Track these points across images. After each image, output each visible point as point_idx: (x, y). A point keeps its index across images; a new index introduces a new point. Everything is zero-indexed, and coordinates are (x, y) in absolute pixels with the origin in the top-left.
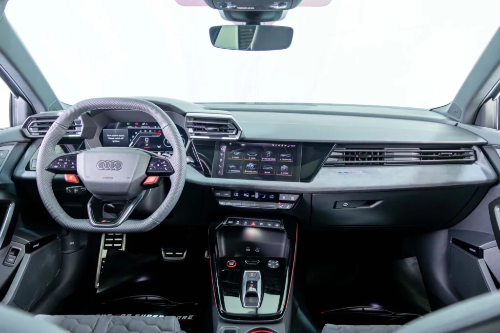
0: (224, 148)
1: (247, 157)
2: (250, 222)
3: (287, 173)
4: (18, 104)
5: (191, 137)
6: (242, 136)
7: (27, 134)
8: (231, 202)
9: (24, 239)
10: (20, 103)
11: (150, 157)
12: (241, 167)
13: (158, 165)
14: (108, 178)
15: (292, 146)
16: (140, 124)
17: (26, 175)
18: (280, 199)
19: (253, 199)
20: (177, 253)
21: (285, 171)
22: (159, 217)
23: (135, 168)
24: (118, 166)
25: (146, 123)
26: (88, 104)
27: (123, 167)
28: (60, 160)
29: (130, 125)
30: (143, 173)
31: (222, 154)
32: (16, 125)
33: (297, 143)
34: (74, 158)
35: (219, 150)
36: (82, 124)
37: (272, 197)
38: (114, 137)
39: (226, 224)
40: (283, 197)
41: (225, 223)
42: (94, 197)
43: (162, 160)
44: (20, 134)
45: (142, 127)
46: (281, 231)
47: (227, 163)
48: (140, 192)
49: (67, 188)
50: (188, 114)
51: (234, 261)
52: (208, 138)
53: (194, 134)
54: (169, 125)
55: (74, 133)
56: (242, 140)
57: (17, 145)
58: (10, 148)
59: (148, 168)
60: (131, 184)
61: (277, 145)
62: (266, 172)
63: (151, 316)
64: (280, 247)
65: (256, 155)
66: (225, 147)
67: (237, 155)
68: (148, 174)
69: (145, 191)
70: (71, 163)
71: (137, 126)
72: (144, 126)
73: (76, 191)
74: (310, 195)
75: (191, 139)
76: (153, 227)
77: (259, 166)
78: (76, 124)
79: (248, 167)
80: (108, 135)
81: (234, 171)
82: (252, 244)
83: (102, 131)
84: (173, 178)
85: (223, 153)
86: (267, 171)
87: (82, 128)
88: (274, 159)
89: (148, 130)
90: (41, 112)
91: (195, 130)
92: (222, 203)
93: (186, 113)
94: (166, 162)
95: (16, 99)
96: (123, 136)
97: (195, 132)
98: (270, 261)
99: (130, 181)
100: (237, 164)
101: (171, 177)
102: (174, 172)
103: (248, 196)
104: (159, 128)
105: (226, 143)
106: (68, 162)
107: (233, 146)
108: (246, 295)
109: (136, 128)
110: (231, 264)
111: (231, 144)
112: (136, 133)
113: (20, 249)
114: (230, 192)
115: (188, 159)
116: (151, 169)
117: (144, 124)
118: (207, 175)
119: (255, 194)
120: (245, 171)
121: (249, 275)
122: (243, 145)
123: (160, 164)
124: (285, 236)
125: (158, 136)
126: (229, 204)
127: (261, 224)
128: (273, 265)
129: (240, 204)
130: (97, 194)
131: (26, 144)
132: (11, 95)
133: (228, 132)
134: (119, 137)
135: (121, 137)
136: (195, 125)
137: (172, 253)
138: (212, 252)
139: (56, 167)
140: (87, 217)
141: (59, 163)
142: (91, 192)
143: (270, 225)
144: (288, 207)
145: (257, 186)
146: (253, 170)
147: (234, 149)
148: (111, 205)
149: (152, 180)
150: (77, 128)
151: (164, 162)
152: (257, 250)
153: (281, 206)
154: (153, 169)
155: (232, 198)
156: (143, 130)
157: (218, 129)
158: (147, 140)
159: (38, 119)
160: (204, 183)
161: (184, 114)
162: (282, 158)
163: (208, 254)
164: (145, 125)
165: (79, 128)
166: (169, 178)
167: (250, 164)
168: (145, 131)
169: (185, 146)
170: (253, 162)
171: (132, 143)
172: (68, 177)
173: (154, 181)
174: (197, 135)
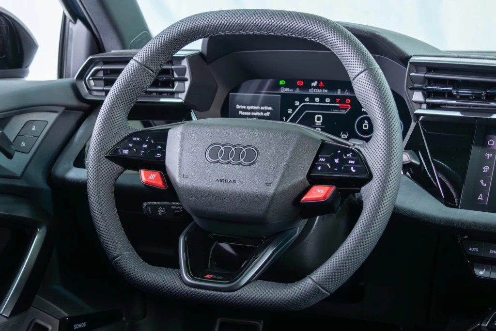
0: (495, 142)
4: (74, 36)
5: (418, 111)
7: (84, 91)
9: (58, 309)
10: (79, 31)
11: (320, 143)
13: (337, 161)
14: (226, 181)
16: (307, 86)
17: (75, 174)
22: (330, 277)
23: (284, 163)
24: (250, 156)
25: (319, 82)
26: (201, 23)
27: (259, 159)
28: (134, 139)
29: (285, 86)
30: (301, 176)
31: (488, 155)
32: (68, 76)
34: (162, 137)
35: (484, 145)
36: (187, 75)
38: (251, 111)
39: (488, 328)
42: (195, 223)
43: (346, 151)
44: (71, 93)
45: (311, 91)
48: (291, 221)
49: (145, 204)
50: (413, 59)
53: (424, 106)
54: (369, 69)
55: (172, 94)
57: (64, 113)
58: (51, 118)
59: (313, 167)
60: (274, 197)
68: (313, 180)
70: (156, 145)
71: (301, 88)
72: (314, 87)
73: (161, 211)
75: (418, 115)
76: (314, 301)
78: (176, 76)
80: (238, 107)
83: (228, 95)
84: (369, 193)
85: (492, 152)
87: (187, 84)
89: (322, 98)
90: (114, 51)
91: (428, 94)
92: (481, 273)
93: (410, 57)
94: (355, 154)
95: (71, 25)
96: (270, 108)
97: (428, 100)
99: (271, 190)
101: (364, 190)
102: (370, 177)
104: (346, 93)
106: (149, 143)
109: (298, 91)
112: (297, 103)
113: (50, 328)
115: (406, 157)
116: (319, 168)
117: (315, 84)
123: (341, 160)
125: (344, 112)
130: (202, 215)
131: (80, 114)
132: (65, 17)
134: (260, 111)
135: (264, 111)
136: (429, 84)
139: (126, 152)
140: (177, 266)
141: (131, 145)
142: (189, 211)
148: (226, 247)
149: (319, 193)
150: (177, 84)
151: (350, 155)
154: (324, 168)
156: (312, 98)
157: (484, 94)
158: (319, 119)
159: (106, 62)
161: (404, 59)
164: (317, 87)
165: (181, 84)
166: (359, 191)
168: (317, 100)
169: (404, 134)
172: (146, 177)
173: (325, 197)
174: (431, 106)
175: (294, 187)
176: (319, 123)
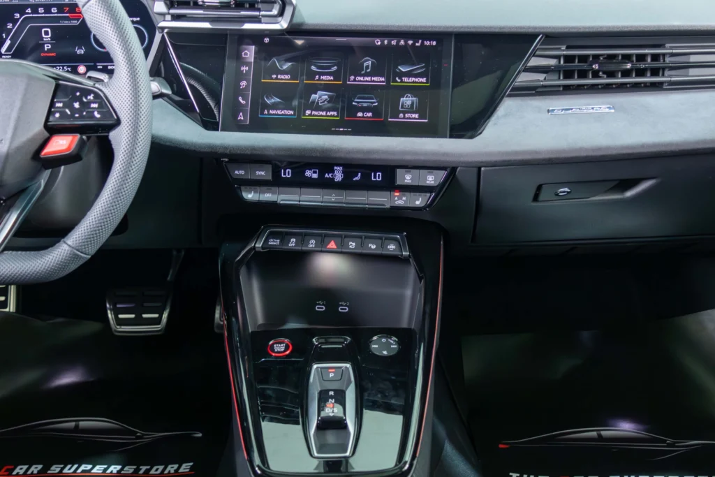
0: (250, 53)
1: (312, 75)
2: (323, 241)
3: (416, 116)
5: (162, 24)
6: (296, 20)
8: (273, 193)
11: (53, 83)
12: (295, 103)
13: (77, 105)
15: (427, 43)
18: (399, 182)
19: (330, 185)
20: (144, 316)
21: (411, 109)
22: (89, 239)
23: (14, 115)
30: (36, 127)
31: (244, 69)
33: (441, 36)
35: (238, 57)
37: (378, 177)
39: (262, 247)
40: (407, 178)
41: (259, 245)
43: (86, 92)
45: (32, 1)
46: (405, 261)
47: (261, 90)
48: (34, 176)
51: (287, 340)
52: (206, 25)
53: (168, 17)
56: (296, 30)
59: (50, 113)
60: (7, 156)
61: (389, 42)
62: (360, 114)
63: (89, 467)
64: (399, 300)
65: (335, 68)
66: (253, 48)
67: (283, 72)
68: (52, 130)
69: (47, 173)
74: (475, 170)
75: (163, 29)
76: (73, 267)
77: (343, 97)
79: (313, 102)
81: (279, 112)
82: (330, 294)
84: (120, 139)
85: (248, 64)
86: (364, 110)
88: (383, 79)
89: (47, 8)
91: (171, 4)
92: (250, 196)
94: (97, 96)
97: (172, 11)
98: (375, 338)
99: (4, 148)
100: (286, 94)
101: (113, 135)
102: (118, 122)
103: (315, 176)
105: (255, 37)
107: (275, 44)
108: (317, 424)
109: (15, 1)
110: (279, 348)
111: (267, 40)
112: (17, 16)
114: (269, 167)
115: (155, 86)
116: (57, 115)
118: (209, 123)
119: (333, 171)
120: (308, 112)
121: (323, 374)
122: (299, 42)
123: (82, 103)
124: (412, 272)
125: (75, 23)
126: (268, 196)
127: (352, 245)
128: (383, 346)
129: (296, 197)
133: (259, 10)
137: (133, 316)
138: (230, 311)
143: (373, 247)
144: (419, 201)
145: (339, 150)
146: (328, 110)
147: (277, 54)
149: (61, 144)
151: (91, 97)
152: (343, 309)
153: (400, 200)
155: (277, 182)
156: (35, 8)
158: (46, 33)
160: (200, 146)
162: (402, 75)
163: (221, 316)
166: (108, 136)
167: (319, 92)
168: (41, 10)
170: (326, 88)
171: (8, 43)
173: (69, 147)
174: (176, 18)
175: (31, 140)
176: (47, 38)
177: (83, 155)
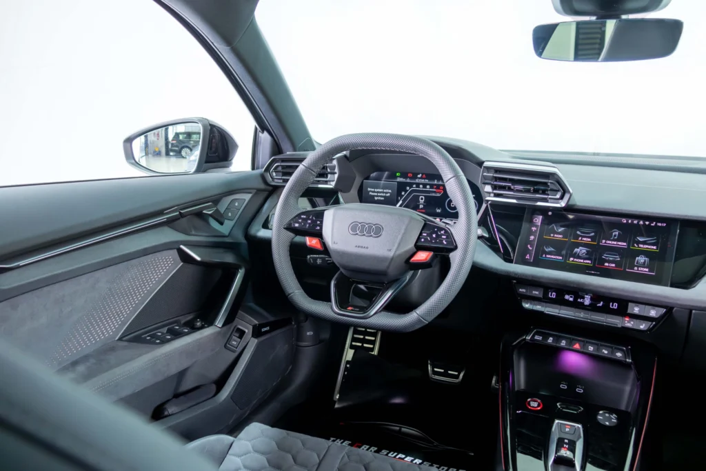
0: (538, 220)
1: (577, 237)
2: (571, 342)
3: (647, 270)
4: (262, 141)
5: (488, 198)
6: (570, 203)
7: (269, 179)
8: (542, 306)
9: (252, 319)
10: (265, 137)
11: (423, 222)
12: (564, 252)
13: (434, 236)
14: (362, 247)
15: (660, 224)
16: (415, 177)
17: (263, 233)
18: (629, 311)
19: (581, 306)
20: (450, 372)
21: (643, 265)
22: (429, 312)
23: (400, 237)
24: (376, 231)
25: (423, 174)
26: (347, 141)
27: (384, 233)
28: (302, 216)
29: (400, 177)
30: (410, 245)
31: (534, 229)
32: (258, 168)
33: (671, 221)
34: (320, 215)
35: (531, 222)
36: (336, 170)
37: (615, 306)
38: (378, 192)
39: (530, 340)
40: (636, 310)
41: (529, 338)
42: (341, 272)
43: (440, 229)
44: (260, 180)
45: (417, 181)
46: (627, 366)
47: (542, 242)
48: (404, 273)
49: (308, 257)
50: (486, 164)
51: (539, 401)
52: (514, 201)
53: (492, 195)
54: (456, 176)
55: (326, 182)
56: (570, 208)
57: (256, 193)
58: (247, 197)
59: (419, 239)
60: (392, 259)
61: (632, 222)
62: (606, 264)
63: (403, 456)
64: (621, 392)
65: (593, 234)
66: (541, 217)
67: (559, 233)
68: (419, 247)
69: (411, 273)
70: (316, 221)
71: (411, 178)
72: (419, 178)
73: (319, 261)
74: (688, 311)
75: (488, 201)
76: (418, 327)
77: (596, 252)
78: (329, 170)
79: (576, 253)
80: (369, 189)
81: (552, 257)
82: (573, 379)
83: (362, 182)
84: (455, 257)
85: (537, 226)
86: (609, 262)
87: (336, 176)
88: (625, 244)
89: (425, 185)
90: (289, 153)
91: (495, 187)
92: (527, 306)
93: (483, 162)
94: (446, 232)
95: (260, 134)
96: (390, 191)
97: (495, 191)
98: (601, 412)
99: (391, 254)
100: (558, 247)
101: (452, 255)
102: (456, 248)
103: (571, 299)
104: (440, 183)
105: (543, 211)
106: (312, 220)
107: (556, 216)
108: (554, 459)
109: (408, 180)
110: (534, 404)
111: (550, 213)
112: (408, 188)
113: (247, 331)
114: (542, 290)
115: (480, 232)
116: (423, 240)
117: (419, 176)
118: (508, 259)
119: (583, 298)
120: (571, 259)
121: (561, 428)
122: (571, 217)
123: (437, 236)
124: (632, 375)
125: (438, 195)
126: (538, 308)
127: (591, 348)
128: (607, 419)
129: (557, 311)
130: (345, 268)
131: (266, 194)
132: (256, 129)
133: (548, 195)
134: (383, 192)
135: (386, 193)
136: (496, 181)
137: (443, 371)
138: (504, 379)
139: (297, 225)
140: (329, 300)
141: (300, 221)
142: (338, 265)
143: (606, 352)
144: (643, 326)
145: (589, 285)
146: (585, 259)
147: (555, 222)
148: (362, 287)
149: (422, 256)
150: (329, 176)
151: (443, 232)
152: (580, 390)
153: (629, 323)
154: (426, 239)
155: (545, 300)
156: (418, 185)
157: (532, 189)
158: (422, 199)
159: (283, 160)
160: (502, 271)
161: (480, 164)
162: (639, 243)
163: (497, 382)
164: (421, 178)
165: (332, 176)
166: (448, 256)
167: (580, 248)
168: (421, 186)
169: (478, 211)
170: (585, 245)
171: (401, 202)
172: (310, 241)
173: (426, 259)
174: (497, 195)
175: (406, 252)
176: (422, 201)
177: (433, 264)
